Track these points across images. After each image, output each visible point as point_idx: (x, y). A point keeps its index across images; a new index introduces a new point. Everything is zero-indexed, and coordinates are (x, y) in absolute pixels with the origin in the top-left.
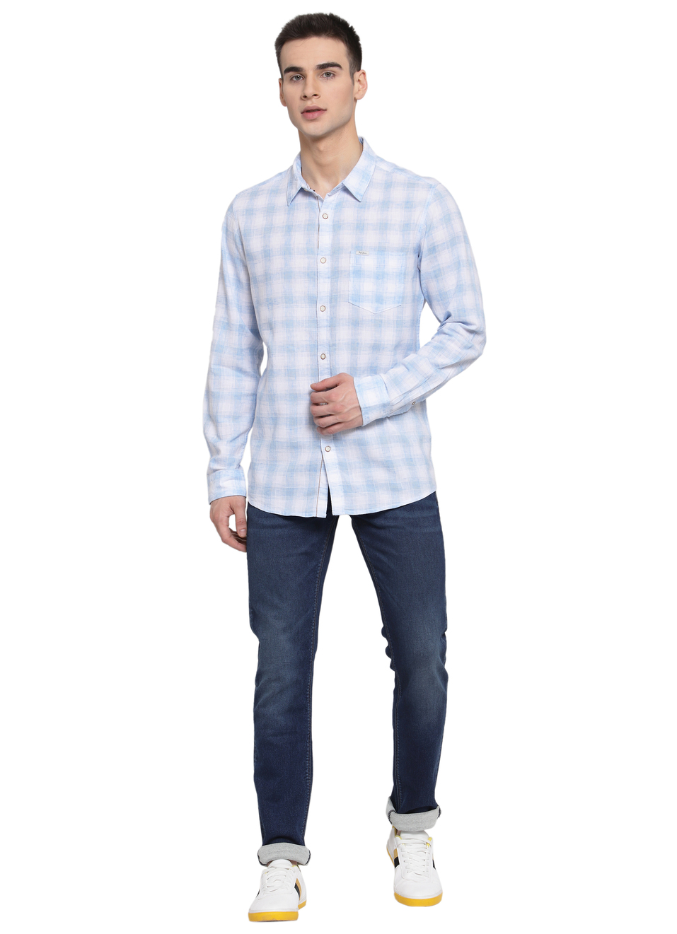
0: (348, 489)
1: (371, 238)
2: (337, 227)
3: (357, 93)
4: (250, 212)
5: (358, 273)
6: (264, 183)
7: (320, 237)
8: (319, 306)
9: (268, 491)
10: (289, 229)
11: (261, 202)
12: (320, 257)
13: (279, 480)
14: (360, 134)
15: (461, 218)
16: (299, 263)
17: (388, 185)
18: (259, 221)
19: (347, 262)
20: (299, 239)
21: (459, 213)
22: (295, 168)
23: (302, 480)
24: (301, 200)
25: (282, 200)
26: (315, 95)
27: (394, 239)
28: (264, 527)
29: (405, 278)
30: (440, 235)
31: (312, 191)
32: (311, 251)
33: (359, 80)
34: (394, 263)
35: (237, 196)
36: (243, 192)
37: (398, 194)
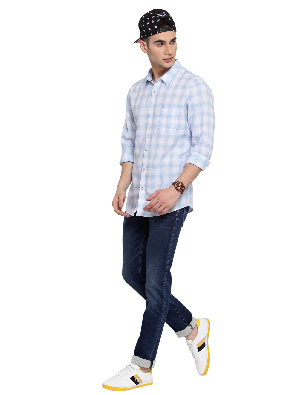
2: (157, 96)
7: (151, 100)
8: (148, 128)
10: (142, 97)
12: (150, 108)
19: (158, 111)
20: (144, 101)
27: (176, 101)
32: (148, 106)
37: (182, 83)
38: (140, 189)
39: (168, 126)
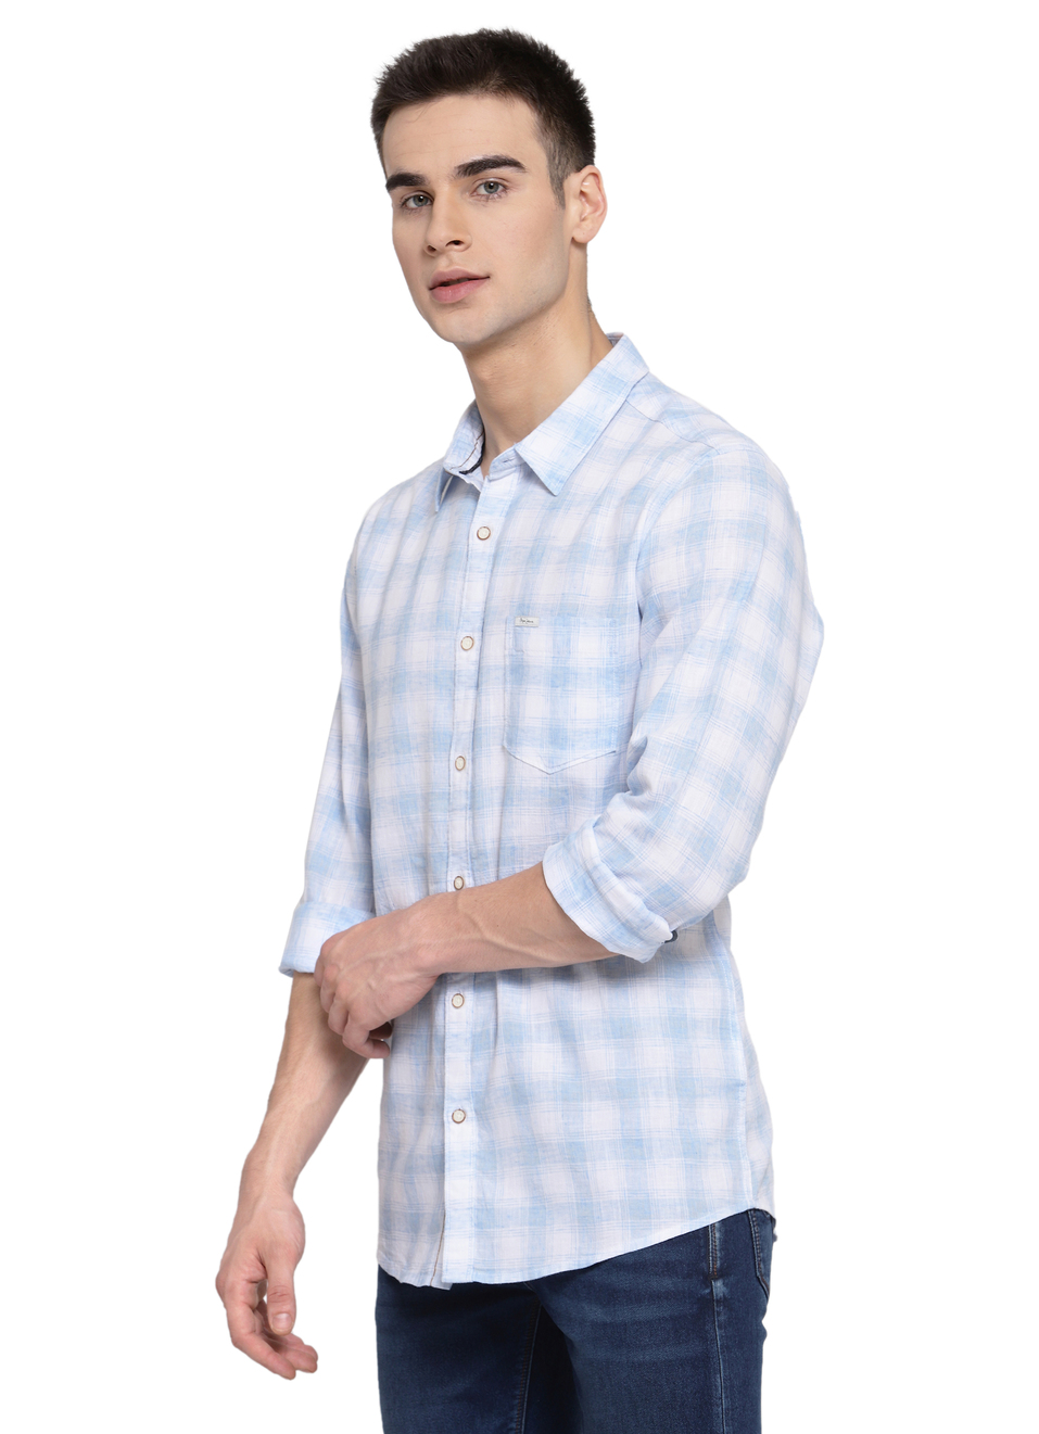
5: (519, 671)
7: (466, 585)
8: (454, 756)
10: (420, 567)
12: (461, 635)
16: (421, 650)
17: (630, 453)
20: (429, 592)
32: (445, 620)
38: (447, 1118)
39: (557, 737)
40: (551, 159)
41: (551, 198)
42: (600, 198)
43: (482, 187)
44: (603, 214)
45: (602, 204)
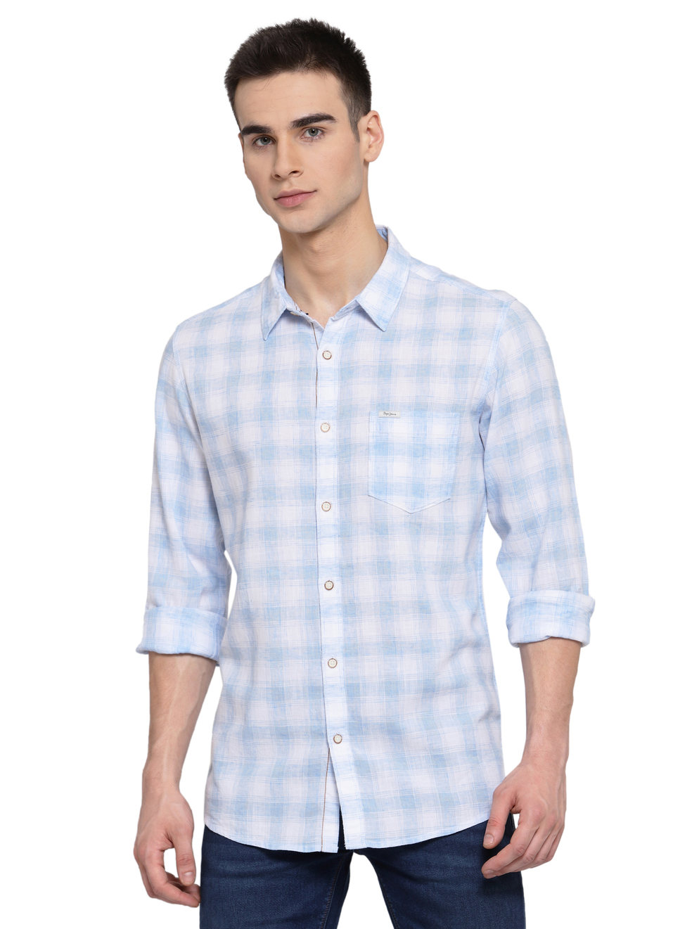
0: (370, 806)
1: (403, 390)
2: (347, 373)
3: (368, 151)
4: (201, 352)
5: (383, 447)
6: (222, 305)
7: (319, 389)
8: (319, 502)
9: (242, 808)
10: (268, 377)
11: (219, 334)
12: (319, 422)
13: (259, 789)
14: (379, 221)
15: (550, 356)
16: (286, 432)
17: (431, 302)
18: (218, 367)
19: (364, 430)
20: (284, 394)
21: (547, 349)
22: (274, 278)
23: (297, 791)
24: (286, 328)
25: (253, 330)
26: (295, 172)
27: (442, 390)
28: (225, 875)
29: (457, 454)
30: (518, 385)
31: (303, 314)
32: (305, 413)
33: (368, 129)
34: (440, 430)
35: (179, 328)
36: (188, 320)
37: (448, 318)
39: (417, 489)
40: (350, 110)
41: (351, 136)
42: (379, 131)
43: (307, 132)
44: (382, 142)
45: (381, 135)
